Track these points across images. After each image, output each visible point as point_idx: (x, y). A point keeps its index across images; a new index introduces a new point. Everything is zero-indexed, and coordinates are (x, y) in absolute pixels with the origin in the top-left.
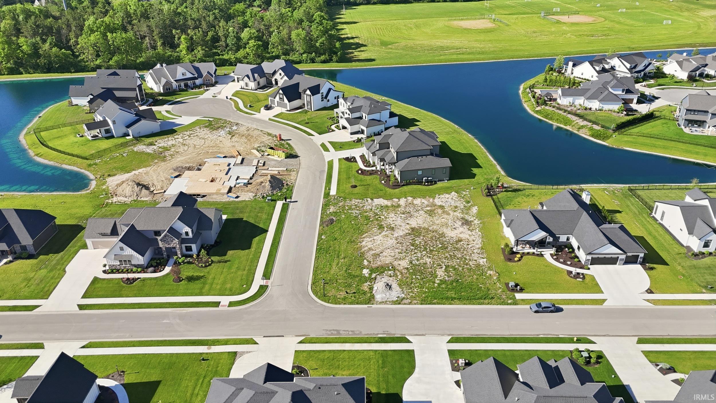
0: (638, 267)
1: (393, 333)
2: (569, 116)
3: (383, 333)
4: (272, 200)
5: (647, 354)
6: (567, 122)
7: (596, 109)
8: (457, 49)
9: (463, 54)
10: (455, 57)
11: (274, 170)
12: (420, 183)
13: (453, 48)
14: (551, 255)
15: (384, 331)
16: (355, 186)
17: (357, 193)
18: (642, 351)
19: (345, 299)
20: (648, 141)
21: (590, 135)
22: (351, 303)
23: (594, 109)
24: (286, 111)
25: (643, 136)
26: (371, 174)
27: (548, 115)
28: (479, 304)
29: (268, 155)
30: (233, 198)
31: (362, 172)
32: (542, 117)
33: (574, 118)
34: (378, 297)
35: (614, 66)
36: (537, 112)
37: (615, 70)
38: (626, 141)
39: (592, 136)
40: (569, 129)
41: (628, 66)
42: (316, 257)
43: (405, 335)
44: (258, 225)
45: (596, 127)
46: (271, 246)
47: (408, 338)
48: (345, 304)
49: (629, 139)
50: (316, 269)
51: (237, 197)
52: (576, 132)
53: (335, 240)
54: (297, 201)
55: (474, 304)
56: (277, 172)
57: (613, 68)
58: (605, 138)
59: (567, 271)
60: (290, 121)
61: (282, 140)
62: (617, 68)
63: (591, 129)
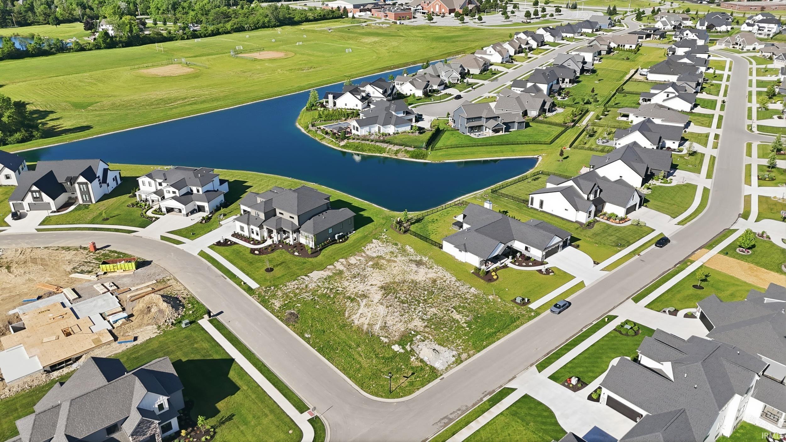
0: (569, 248)
1: (491, 390)
2: (378, 144)
3: (484, 395)
4: (191, 323)
5: (649, 306)
6: (381, 150)
7: (394, 133)
8: (183, 99)
9: (195, 103)
10: (188, 108)
11: (141, 289)
12: (334, 242)
13: (176, 99)
14: (511, 262)
15: (483, 393)
16: (271, 270)
17: (283, 276)
18: (645, 307)
19: (412, 384)
20: (457, 150)
21: (409, 157)
22: (423, 385)
23: (391, 133)
24: (51, 213)
25: (451, 148)
26: (273, 250)
27: (357, 147)
28: (517, 328)
29: (105, 273)
30: (131, 341)
31: (260, 252)
32: (353, 150)
33: (385, 145)
34: (438, 365)
35: (369, 93)
36: (344, 147)
37: (370, 97)
38: (441, 155)
39: (412, 157)
40: (387, 156)
41: (381, 91)
42: (328, 359)
43: (501, 386)
44: (211, 358)
45: (409, 149)
46: (261, 373)
47: (509, 386)
48: (418, 389)
49: (443, 153)
50: (344, 370)
51: (136, 339)
52: (396, 157)
53: (324, 332)
54: (222, 312)
55: (513, 330)
56: (150, 289)
57: (368, 95)
58: (424, 156)
59: (537, 271)
60: (76, 224)
61: (98, 249)
62: (372, 95)
63: (407, 152)
